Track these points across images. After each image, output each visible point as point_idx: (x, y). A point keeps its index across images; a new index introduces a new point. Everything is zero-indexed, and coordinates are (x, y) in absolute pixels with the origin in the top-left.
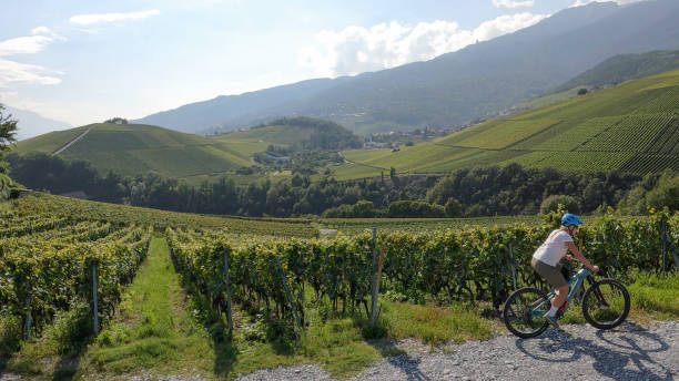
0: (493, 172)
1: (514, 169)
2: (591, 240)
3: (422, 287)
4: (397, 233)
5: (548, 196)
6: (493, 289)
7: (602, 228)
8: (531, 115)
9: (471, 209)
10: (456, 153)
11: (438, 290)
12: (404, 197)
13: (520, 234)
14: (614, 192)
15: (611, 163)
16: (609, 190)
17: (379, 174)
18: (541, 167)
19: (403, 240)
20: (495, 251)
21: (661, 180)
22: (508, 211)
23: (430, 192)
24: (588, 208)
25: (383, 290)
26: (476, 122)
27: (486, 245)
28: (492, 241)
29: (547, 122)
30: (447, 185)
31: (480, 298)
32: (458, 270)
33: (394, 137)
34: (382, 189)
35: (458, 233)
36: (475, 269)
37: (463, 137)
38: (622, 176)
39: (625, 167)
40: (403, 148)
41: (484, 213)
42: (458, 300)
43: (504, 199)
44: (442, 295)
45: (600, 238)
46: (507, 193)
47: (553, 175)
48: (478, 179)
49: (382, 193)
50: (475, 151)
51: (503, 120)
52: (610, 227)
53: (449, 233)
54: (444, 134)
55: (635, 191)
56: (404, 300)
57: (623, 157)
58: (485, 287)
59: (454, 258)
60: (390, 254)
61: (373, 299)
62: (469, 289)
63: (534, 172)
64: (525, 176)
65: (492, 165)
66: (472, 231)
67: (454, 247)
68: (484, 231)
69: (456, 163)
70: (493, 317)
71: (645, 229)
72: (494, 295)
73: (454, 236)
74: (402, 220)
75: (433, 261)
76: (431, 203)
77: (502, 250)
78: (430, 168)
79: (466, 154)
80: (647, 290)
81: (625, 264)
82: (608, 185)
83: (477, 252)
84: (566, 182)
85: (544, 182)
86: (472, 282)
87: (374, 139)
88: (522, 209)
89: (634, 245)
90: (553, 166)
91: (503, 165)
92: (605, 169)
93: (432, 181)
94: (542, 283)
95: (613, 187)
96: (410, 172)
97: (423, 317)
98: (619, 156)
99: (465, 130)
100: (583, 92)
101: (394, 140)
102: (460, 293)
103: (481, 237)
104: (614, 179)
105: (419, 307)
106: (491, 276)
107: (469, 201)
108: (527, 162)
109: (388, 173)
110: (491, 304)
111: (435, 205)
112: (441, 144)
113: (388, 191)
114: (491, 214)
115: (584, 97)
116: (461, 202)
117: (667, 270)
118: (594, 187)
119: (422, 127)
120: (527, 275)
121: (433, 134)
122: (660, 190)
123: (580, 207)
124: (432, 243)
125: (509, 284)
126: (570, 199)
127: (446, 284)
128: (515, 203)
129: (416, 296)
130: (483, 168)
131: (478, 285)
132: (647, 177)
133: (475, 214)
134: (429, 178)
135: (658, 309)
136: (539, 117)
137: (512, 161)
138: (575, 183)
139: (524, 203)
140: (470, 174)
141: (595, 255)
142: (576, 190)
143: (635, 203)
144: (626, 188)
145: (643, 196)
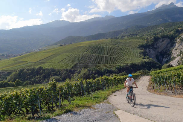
0: (33, 70)
1: (41, 68)
2: (63, 89)
3: (4, 113)
5: (51, 77)
6: (32, 109)
7: (66, 85)
8: (46, 51)
9: (25, 83)
10: (19, 63)
11: (11, 113)
13: (41, 90)
14: (70, 75)
15: (69, 66)
18: (49, 68)
20: (32, 96)
21: (82, 71)
22: (39, 82)
23: (8, 78)
24: (63, 80)
27: (29, 95)
28: (31, 93)
29: (51, 54)
30: (15, 75)
31: (27, 113)
32: (19, 105)
35: (19, 92)
36: (25, 104)
37: (22, 58)
38: (72, 70)
39: (73, 68)
41: (30, 84)
42: (18, 116)
43: (37, 79)
44: (12, 115)
45: (66, 88)
46: (38, 76)
47: (53, 70)
48: (28, 72)
50: (27, 62)
51: (37, 52)
52: (68, 84)
54: (14, 57)
55: (76, 74)
57: (72, 65)
58: (29, 109)
59: (17, 101)
62: (23, 111)
63: (47, 69)
64: (44, 71)
65: (33, 68)
66: (24, 91)
67: (17, 97)
68: (28, 90)
69: (18, 67)
70: (32, 119)
71: (77, 84)
72: (32, 111)
73: (17, 93)
75: (8, 103)
76: (9, 81)
77: (35, 96)
78: (9, 69)
79: (22, 64)
80: (78, 102)
81: (73, 95)
82: (69, 73)
83: (26, 97)
84: (57, 72)
85: (50, 72)
86: (24, 108)
88: (44, 81)
89: (75, 89)
90: (53, 67)
91: (37, 67)
92: (68, 68)
93: (9, 73)
94: (49, 104)
95: (70, 73)
98: (71, 64)
99: (22, 55)
100: (61, 45)
102: (20, 113)
103: (28, 92)
104: (70, 71)
106: (31, 105)
107: (24, 80)
108: (45, 66)
110: (31, 115)
111: (11, 82)
112: (13, 60)
114: (33, 84)
115: (62, 47)
116: (21, 80)
117: (83, 95)
118: (65, 73)
119: (5, 53)
120: (44, 103)
121: (10, 56)
122: (81, 74)
123: (61, 80)
124: (8, 97)
125: (37, 107)
126: (58, 77)
127: (14, 111)
128: (41, 80)
130: (30, 68)
131: (26, 109)
132: (79, 70)
133: (27, 84)
134: (8, 72)
135: (81, 106)
136: (48, 52)
137: (39, 66)
138: (60, 73)
139: (44, 79)
140: (25, 70)
141: (64, 93)
142: (60, 74)
143: (76, 78)
144: (73, 73)
145: (78, 75)
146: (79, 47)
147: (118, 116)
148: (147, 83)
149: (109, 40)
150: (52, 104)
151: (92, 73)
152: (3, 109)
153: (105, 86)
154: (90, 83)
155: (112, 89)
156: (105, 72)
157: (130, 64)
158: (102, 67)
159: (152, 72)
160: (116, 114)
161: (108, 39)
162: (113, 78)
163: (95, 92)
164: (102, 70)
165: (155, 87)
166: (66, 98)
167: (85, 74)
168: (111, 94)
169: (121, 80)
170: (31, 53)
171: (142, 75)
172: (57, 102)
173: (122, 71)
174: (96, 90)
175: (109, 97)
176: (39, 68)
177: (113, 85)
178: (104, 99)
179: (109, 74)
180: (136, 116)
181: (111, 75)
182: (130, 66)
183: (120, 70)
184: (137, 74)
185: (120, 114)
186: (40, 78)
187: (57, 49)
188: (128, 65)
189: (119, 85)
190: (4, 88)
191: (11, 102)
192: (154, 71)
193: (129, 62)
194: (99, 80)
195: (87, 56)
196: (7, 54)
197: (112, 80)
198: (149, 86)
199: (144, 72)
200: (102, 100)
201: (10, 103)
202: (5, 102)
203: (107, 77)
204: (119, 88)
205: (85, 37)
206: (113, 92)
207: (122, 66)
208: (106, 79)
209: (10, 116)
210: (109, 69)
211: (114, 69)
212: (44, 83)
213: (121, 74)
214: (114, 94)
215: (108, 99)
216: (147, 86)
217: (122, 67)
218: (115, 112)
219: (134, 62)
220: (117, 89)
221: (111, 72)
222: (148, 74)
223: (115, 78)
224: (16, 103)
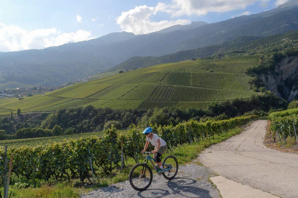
0: (79, 110)
1: (90, 108)
2: (127, 141)
3: (39, 177)
4: (23, 147)
5: (107, 122)
6: (80, 171)
7: (131, 135)
8: (98, 81)
9: (68, 130)
10: (59, 100)
11: (49, 177)
12: (26, 126)
13: (94, 141)
14: (136, 118)
15: (134, 105)
16: (134, 118)
17: (10, 113)
18: (103, 107)
19: (26, 151)
20: (81, 151)
21: (154, 112)
22: (89, 130)
23: (43, 122)
24: (125, 126)
25: (12, 183)
26: (70, 84)
27: (76, 148)
28: (79, 146)
29: (105, 85)
30: (53, 118)
31: (73, 177)
32: (61, 164)
33: (20, 92)
34: (12, 122)
35: (60, 143)
36: (70, 162)
37: (63, 92)
38: (139, 110)
39: (140, 106)
40: (26, 97)
41: (75, 132)
42: (61, 181)
43: (85, 123)
44: (51, 180)
45: (130, 139)
46: (87, 121)
47: (109, 111)
48: (71, 114)
49: (12, 125)
51: (84, 84)
52: (134, 133)
53: (55, 144)
54: (51, 90)
55: (144, 117)
56: (27, 187)
57: (138, 102)
58: (76, 171)
59: (58, 157)
60: (17, 160)
61: (5, 190)
62: (67, 174)
63: (100, 110)
64: (96, 112)
65: (78, 107)
66: (68, 142)
67: (58, 151)
68: (75, 141)
69: (59, 106)
70: (81, 187)
72: (81, 174)
73: (58, 146)
74: (25, 140)
75: (45, 161)
76: (44, 128)
77: (85, 150)
78: (43, 109)
79: (63, 101)
82: (134, 115)
83: (71, 152)
84: (115, 114)
85: (105, 114)
86: (69, 169)
87: (5, 92)
88: (94, 129)
90: (109, 107)
91: (85, 106)
92: (132, 108)
93: (44, 116)
94: (105, 164)
95: (135, 116)
96: (30, 112)
97: (39, 195)
99: (63, 88)
100: (121, 72)
101: (20, 93)
102: (62, 176)
103: (73, 144)
104: (136, 112)
105: (37, 189)
106: (79, 165)
107: (66, 126)
108: (96, 105)
109: (16, 112)
110: (79, 180)
111: (47, 129)
112: (50, 95)
113: (15, 122)
114: (78, 133)
115: (123, 74)
116: (62, 127)
118: (128, 116)
119: (38, 86)
120: (97, 162)
121: (44, 90)
122: (154, 117)
123: (122, 126)
124: (45, 151)
125: (89, 168)
126: (117, 122)
127: (53, 173)
128: (91, 125)
129: (35, 183)
130: (74, 108)
131: (72, 170)
132: (149, 111)
133: (70, 133)
134: (43, 114)
136: (101, 83)
137: (89, 104)
138: (119, 115)
139: (96, 126)
140: (67, 111)
141: (129, 148)
142: (120, 118)
143: (144, 123)
144: (141, 116)
145: (148, 119)
146: (148, 74)
147: (216, 184)
148: (264, 132)
149: (197, 62)
150: (111, 164)
151: (170, 115)
152: (37, 170)
153: (192, 136)
154: (168, 131)
155: (204, 141)
156: (191, 113)
157: (233, 100)
158: (186, 106)
159: (272, 115)
160: (213, 181)
161: (195, 60)
162: (205, 124)
163: (176, 146)
164: (187, 111)
165: (277, 139)
166: (131, 155)
167: (158, 117)
168: (203, 150)
169: (219, 127)
170: (76, 84)
171: (253, 119)
172: (118, 161)
173: (219, 112)
174: (178, 143)
175: (200, 155)
176: (88, 107)
177: (205, 136)
178: (192, 158)
179: (198, 117)
180: (246, 187)
181: (201, 119)
182: (233, 105)
183: (217, 111)
184: (245, 118)
185: (218, 183)
186: (89, 122)
187: (115, 77)
188: (229, 102)
189: (216, 136)
190: (37, 138)
191: (50, 160)
192: (275, 113)
193: (231, 98)
194: (182, 127)
195: (162, 88)
196: (40, 87)
197: (204, 127)
198: (267, 137)
199: (257, 114)
200: (188, 158)
201: (48, 161)
202: (40, 160)
203: (196, 122)
204: (216, 141)
205: (158, 58)
206: (206, 147)
207: (219, 104)
208: (193, 125)
209: (48, 180)
210: (198, 109)
211: (206, 109)
212: (96, 131)
213: (218, 116)
214: (207, 150)
215: (198, 158)
216: (264, 137)
217: (220, 106)
218: (211, 179)
219: (239, 98)
220: (212, 141)
221: (201, 114)
222: (264, 117)
223: (209, 124)
224: (56, 161)
